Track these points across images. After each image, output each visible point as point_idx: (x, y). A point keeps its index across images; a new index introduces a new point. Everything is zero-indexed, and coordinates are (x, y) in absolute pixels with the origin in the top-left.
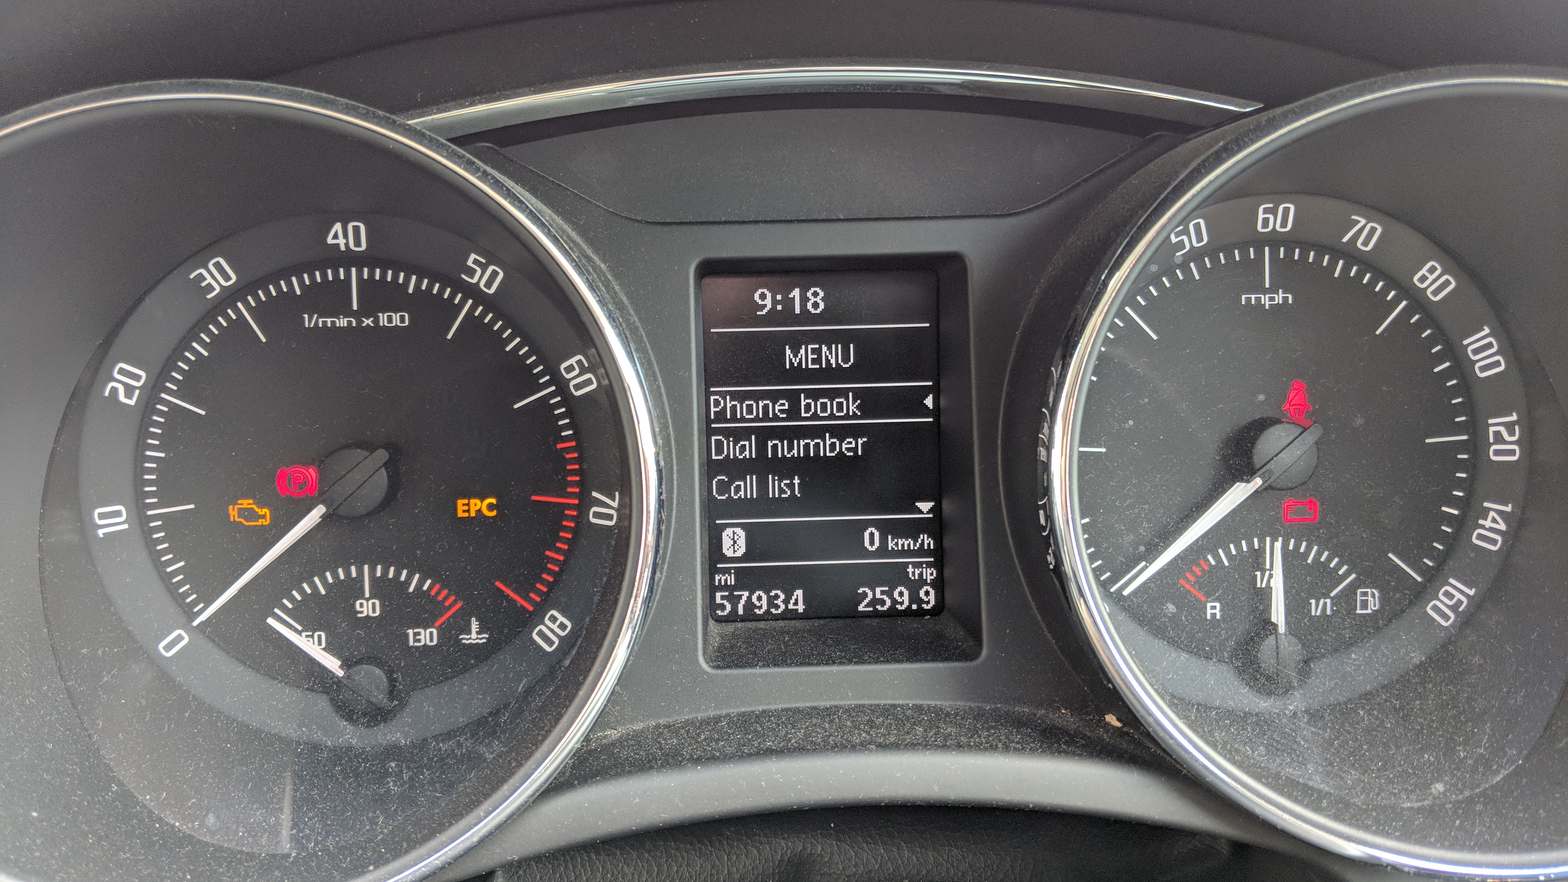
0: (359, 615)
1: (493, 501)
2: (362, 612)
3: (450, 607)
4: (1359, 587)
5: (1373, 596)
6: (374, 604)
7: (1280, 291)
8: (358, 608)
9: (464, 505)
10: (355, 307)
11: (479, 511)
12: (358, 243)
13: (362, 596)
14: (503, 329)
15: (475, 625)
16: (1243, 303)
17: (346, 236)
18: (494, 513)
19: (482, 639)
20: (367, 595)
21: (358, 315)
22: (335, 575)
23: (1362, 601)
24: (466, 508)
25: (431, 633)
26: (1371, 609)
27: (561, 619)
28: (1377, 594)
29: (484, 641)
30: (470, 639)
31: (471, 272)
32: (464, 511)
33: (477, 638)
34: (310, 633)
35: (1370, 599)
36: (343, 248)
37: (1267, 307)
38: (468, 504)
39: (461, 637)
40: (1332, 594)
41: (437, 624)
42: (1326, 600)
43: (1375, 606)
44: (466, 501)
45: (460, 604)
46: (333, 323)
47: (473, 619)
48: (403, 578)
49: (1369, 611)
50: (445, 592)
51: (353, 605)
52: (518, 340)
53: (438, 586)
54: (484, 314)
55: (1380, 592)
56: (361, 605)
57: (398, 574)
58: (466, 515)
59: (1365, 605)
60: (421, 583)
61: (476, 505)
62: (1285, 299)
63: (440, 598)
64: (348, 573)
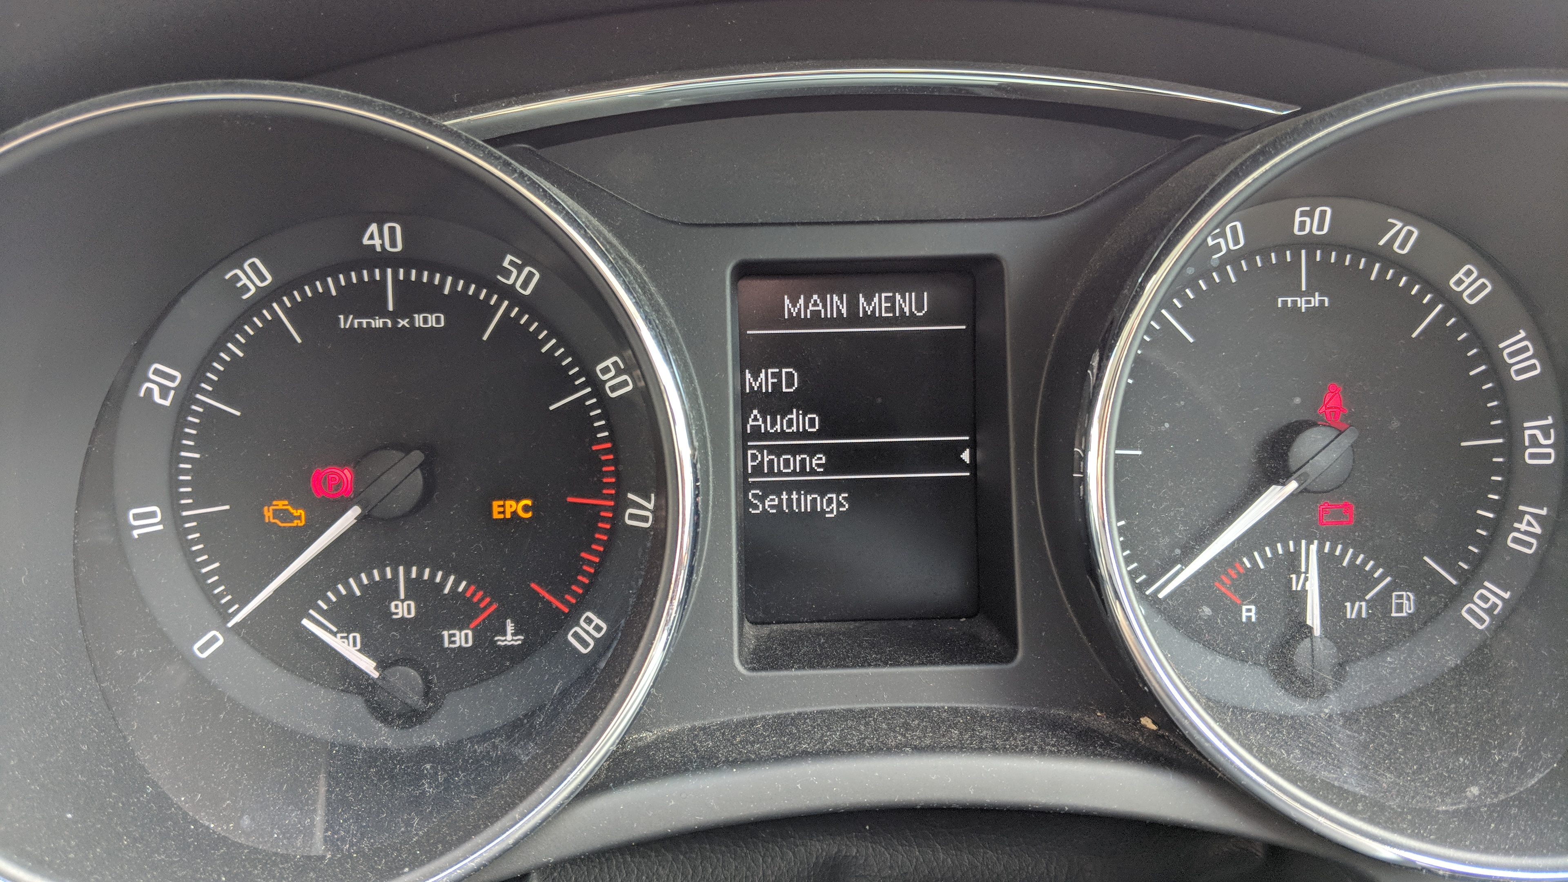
0: (394, 617)
1: (528, 502)
2: (397, 614)
3: (485, 608)
4: (1393, 591)
5: (1408, 599)
6: (409, 606)
7: (1317, 294)
8: (393, 610)
9: (499, 506)
10: (391, 308)
11: (514, 513)
12: (393, 244)
13: (397, 598)
14: (538, 331)
15: (510, 627)
16: (1280, 305)
17: (381, 236)
18: (529, 515)
19: (518, 640)
20: (402, 596)
21: (394, 316)
22: (370, 576)
23: (1397, 604)
24: (501, 509)
25: (466, 635)
26: (1406, 612)
27: (597, 620)
28: (1412, 597)
29: (520, 642)
30: (505, 640)
31: (507, 274)
32: (500, 513)
33: (512, 640)
34: (345, 635)
35: (1405, 602)
36: (379, 249)
37: (1303, 310)
38: (503, 506)
39: (496, 638)
40: (1367, 597)
41: (472, 625)
42: (1361, 603)
43: (1410, 609)
44: (501, 503)
45: (495, 606)
46: (369, 324)
47: (509, 621)
48: (438, 579)
49: (1404, 614)
50: (480, 594)
51: (389, 607)
52: (554, 341)
53: (473, 588)
54: (520, 315)
55: (1416, 595)
56: (396, 607)
57: (433, 575)
58: (501, 516)
59: (1400, 608)
60: (457, 583)
61: (511, 506)
62: (1322, 302)
63: (475, 600)
64: (383, 574)
